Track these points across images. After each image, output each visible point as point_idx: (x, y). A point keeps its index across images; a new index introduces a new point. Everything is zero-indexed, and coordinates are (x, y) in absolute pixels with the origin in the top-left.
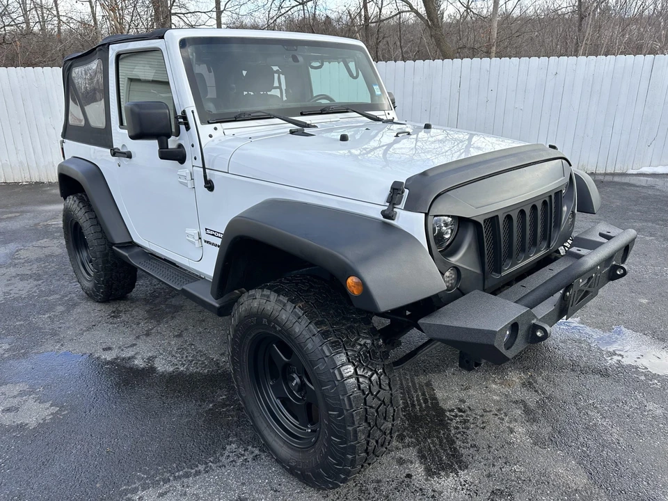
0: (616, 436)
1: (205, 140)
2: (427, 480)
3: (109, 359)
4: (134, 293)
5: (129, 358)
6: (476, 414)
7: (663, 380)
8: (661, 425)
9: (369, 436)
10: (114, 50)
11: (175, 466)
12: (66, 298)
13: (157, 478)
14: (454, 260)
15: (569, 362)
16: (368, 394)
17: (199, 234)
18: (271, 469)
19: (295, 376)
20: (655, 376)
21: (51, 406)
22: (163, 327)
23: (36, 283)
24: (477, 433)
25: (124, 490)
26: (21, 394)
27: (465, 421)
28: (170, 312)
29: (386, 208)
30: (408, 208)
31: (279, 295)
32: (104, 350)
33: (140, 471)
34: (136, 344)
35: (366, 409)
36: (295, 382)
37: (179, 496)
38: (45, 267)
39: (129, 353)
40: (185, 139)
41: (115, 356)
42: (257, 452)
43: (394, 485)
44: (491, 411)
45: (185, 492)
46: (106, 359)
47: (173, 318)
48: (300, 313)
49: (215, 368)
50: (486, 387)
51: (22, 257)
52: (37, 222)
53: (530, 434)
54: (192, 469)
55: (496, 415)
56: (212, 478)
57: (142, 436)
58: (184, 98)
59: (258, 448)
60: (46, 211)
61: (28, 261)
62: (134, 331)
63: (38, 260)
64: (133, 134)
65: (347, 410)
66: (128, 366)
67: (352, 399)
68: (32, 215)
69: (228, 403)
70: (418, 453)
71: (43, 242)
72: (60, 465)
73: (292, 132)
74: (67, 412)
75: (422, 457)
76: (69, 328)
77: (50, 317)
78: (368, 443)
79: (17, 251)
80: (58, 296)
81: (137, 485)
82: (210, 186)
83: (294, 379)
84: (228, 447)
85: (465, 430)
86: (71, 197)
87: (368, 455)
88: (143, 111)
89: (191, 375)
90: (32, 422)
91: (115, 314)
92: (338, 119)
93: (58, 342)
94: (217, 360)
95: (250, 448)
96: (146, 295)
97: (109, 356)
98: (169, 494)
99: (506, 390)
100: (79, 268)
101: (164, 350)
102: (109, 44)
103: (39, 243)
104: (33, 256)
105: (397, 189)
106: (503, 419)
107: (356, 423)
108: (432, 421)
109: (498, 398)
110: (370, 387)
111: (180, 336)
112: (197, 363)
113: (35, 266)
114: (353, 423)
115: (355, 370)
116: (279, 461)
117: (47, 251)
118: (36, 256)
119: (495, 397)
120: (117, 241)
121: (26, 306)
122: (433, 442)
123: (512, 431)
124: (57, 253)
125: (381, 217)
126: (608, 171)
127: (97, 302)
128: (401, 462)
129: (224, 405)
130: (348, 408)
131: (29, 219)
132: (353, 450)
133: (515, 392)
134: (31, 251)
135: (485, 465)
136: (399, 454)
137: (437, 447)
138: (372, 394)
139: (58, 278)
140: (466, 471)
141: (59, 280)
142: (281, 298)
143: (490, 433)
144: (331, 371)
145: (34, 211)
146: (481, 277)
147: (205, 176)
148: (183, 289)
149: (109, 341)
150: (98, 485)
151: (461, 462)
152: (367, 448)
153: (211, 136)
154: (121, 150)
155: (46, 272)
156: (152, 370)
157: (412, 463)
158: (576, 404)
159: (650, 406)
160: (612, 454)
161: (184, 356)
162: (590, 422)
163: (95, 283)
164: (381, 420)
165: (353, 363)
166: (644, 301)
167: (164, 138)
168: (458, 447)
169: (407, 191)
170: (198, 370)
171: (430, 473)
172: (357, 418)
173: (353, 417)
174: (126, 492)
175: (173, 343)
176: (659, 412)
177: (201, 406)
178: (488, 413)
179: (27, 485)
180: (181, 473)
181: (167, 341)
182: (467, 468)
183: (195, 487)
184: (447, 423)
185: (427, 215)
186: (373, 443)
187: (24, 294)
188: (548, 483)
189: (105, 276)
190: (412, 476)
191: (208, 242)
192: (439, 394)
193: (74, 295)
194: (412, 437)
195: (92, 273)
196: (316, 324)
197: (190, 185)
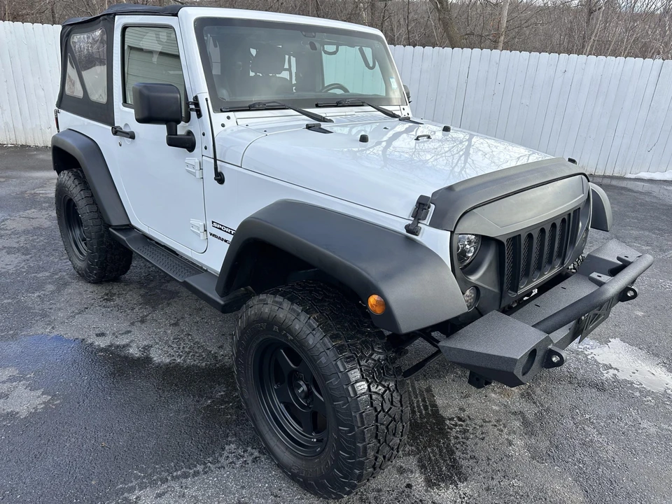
0: (611, 454)
1: (218, 129)
2: (427, 491)
3: (102, 346)
4: (127, 276)
5: (124, 346)
6: (475, 424)
7: (657, 397)
8: (654, 445)
9: (377, 453)
10: (120, 21)
11: (172, 464)
12: (57, 277)
13: (155, 478)
14: (473, 278)
15: (566, 373)
16: (380, 411)
17: (205, 226)
18: (271, 473)
19: (301, 383)
20: (649, 393)
21: (43, 394)
22: (158, 314)
23: (23, 257)
24: (476, 444)
25: (121, 488)
26: (11, 379)
27: (465, 431)
28: (165, 298)
29: (411, 222)
30: (433, 224)
31: (292, 304)
32: (97, 335)
33: (137, 469)
34: (130, 332)
35: (377, 426)
36: (302, 389)
37: (177, 498)
38: (33, 240)
39: (124, 340)
40: (195, 126)
41: (108, 343)
42: (256, 454)
43: (395, 495)
44: (490, 421)
45: (184, 494)
46: (99, 345)
47: (168, 304)
48: (315, 325)
49: (214, 362)
50: (486, 396)
51: (7, 228)
52: (23, 190)
53: (528, 447)
54: (190, 469)
55: (495, 426)
56: (211, 480)
57: (138, 431)
58: (197, 84)
59: (257, 450)
60: (33, 178)
61: (15, 233)
62: (129, 317)
63: (26, 232)
64: (140, 117)
65: (358, 427)
66: (122, 354)
67: (364, 416)
68: (18, 181)
69: (227, 400)
70: (418, 462)
71: (32, 212)
72: (53, 458)
73: (309, 127)
74: (59, 401)
75: (422, 467)
76: (60, 309)
77: (39, 296)
78: (376, 459)
79: (3, 221)
80: (47, 274)
81: (134, 484)
82: (220, 178)
83: (300, 386)
84: (227, 447)
85: (465, 441)
86: (66, 172)
87: (375, 470)
88: (153, 94)
89: (188, 367)
90: (23, 410)
91: (108, 298)
92: (354, 113)
93: (48, 324)
94: (216, 353)
95: (249, 449)
96: (140, 278)
97: (102, 343)
98: (167, 495)
99: (505, 400)
100: (71, 246)
101: (160, 339)
102: (115, 14)
103: (26, 214)
104: (20, 228)
105: (424, 204)
106: (502, 431)
107: (366, 440)
108: (432, 429)
109: (497, 408)
110: (382, 404)
111: (176, 324)
112: (194, 355)
113: (22, 239)
114: (364, 441)
115: (369, 386)
116: (281, 466)
117: (35, 223)
118: (23, 228)
119: (494, 407)
120: (114, 223)
121: (13, 283)
122: (433, 452)
123: (510, 443)
124: (46, 226)
125: (404, 232)
126: (607, 174)
127: (90, 282)
128: (401, 471)
129: (222, 401)
130: (359, 425)
131: (15, 186)
132: (361, 465)
133: (514, 403)
134: (17, 222)
135: (484, 478)
136: (399, 463)
137: (438, 456)
138: (384, 412)
139: (47, 253)
140: (465, 484)
141: (48, 256)
142: (295, 307)
143: (489, 445)
144: (345, 387)
145: (20, 177)
146: (498, 296)
147: (216, 168)
148: (185, 281)
149: (103, 326)
150: (93, 483)
151: (460, 473)
152: (375, 463)
153: (223, 125)
154: (124, 130)
155: (35, 246)
156: (148, 360)
157: (412, 472)
158: (573, 418)
159: (645, 424)
160: (607, 472)
161: (181, 347)
162: (586, 438)
163: (88, 263)
164: (390, 437)
165: (367, 379)
166: (640, 314)
167: (174, 124)
168: (457, 458)
169: (433, 206)
170: (195, 363)
171: (430, 483)
172: (367, 436)
173: (364, 434)
174: (123, 491)
175: (169, 332)
176: (653, 430)
177: (198, 401)
178: (487, 424)
179: (19, 479)
180: (179, 473)
181: (162, 330)
182: (466, 480)
183: (194, 488)
184: (448, 432)
185: (452, 233)
186: (381, 458)
187: (11, 269)
188: (546, 499)
189: (100, 258)
190: (411, 486)
191: (214, 235)
192: (440, 402)
193: (65, 274)
194: (412, 446)
195: (85, 253)
196: (331, 337)
197: (198, 174)
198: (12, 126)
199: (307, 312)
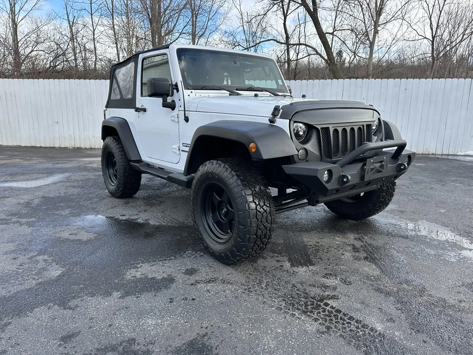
0: (403, 259)
1: (186, 97)
2: (291, 268)
3: (123, 219)
4: (137, 195)
5: (135, 219)
6: (324, 248)
7: (441, 242)
10: (141, 57)
11: (159, 256)
12: (99, 196)
13: (150, 260)
14: (305, 146)
15: (386, 232)
17: (179, 147)
19: (224, 207)
20: (436, 240)
21: (94, 234)
22: (153, 209)
23: (81, 189)
24: (323, 254)
26: (79, 229)
27: (318, 250)
28: (158, 203)
29: (271, 118)
30: (282, 117)
32: (121, 216)
33: (141, 258)
34: (138, 214)
36: (224, 211)
37: (161, 266)
38: (86, 183)
39: (136, 217)
40: (176, 97)
41: (127, 218)
42: (202, 254)
43: (273, 268)
44: (333, 247)
45: (164, 265)
47: (159, 206)
48: (228, 167)
49: (182, 224)
50: (333, 239)
51: (73, 179)
52: (80, 165)
53: (353, 256)
54: (168, 258)
55: (336, 248)
56: (178, 261)
57: (142, 246)
58: (177, 77)
59: (203, 252)
61: (76, 181)
62: (138, 210)
63: (82, 180)
64: (150, 94)
66: (134, 222)
71: (85, 173)
74: (102, 236)
75: (290, 260)
76: (101, 207)
77: (90, 202)
79: (70, 176)
80: (94, 195)
81: (139, 262)
82: (187, 119)
83: (223, 209)
84: (187, 252)
85: (317, 253)
86: (109, 137)
88: (156, 83)
89: (169, 226)
90: (85, 239)
91: (127, 203)
94: (183, 222)
95: (199, 252)
96: (144, 196)
97: (124, 218)
98: (156, 265)
99: (344, 240)
101: (154, 217)
102: (139, 54)
103: (82, 174)
104: (79, 179)
105: (277, 109)
106: (339, 250)
107: (251, 217)
109: (339, 243)
110: (259, 202)
111: (163, 212)
112: (172, 222)
113: (80, 183)
115: (252, 193)
117: (87, 177)
119: (337, 243)
120: (133, 159)
121: (77, 198)
123: (343, 254)
125: (269, 123)
126: (444, 153)
127: (117, 198)
128: (278, 261)
130: (248, 209)
131: (75, 164)
132: (249, 232)
133: (350, 241)
134: (77, 176)
135: (325, 265)
136: (277, 259)
137: (300, 257)
138: (260, 206)
141: (94, 189)
142: (219, 162)
143: (331, 255)
144: (241, 192)
145: (77, 161)
146: (320, 158)
147: (185, 114)
148: (169, 176)
149: (124, 212)
151: (311, 263)
153: (189, 95)
154: (141, 108)
155: (87, 185)
156: (148, 224)
157: (284, 262)
159: (428, 250)
160: (397, 265)
161: (165, 220)
162: (389, 253)
163: (117, 186)
166: (443, 211)
167: (165, 96)
168: (311, 258)
169: (281, 110)
170: (172, 225)
171: (293, 265)
174: (134, 264)
175: (159, 214)
176: (432, 253)
177: (173, 237)
178: (331, 248)
180: (162, 259)
181: (156, 214)
182: (314, 265)
183: (169, 264)
184: (307, 250)
185: (290, 120)
187: (75, 193)
188: (358, 273)
190: (283, 266)
191: (183, 151)
192: (305, 240)
193: (104, 195)
194: (286, 253)
195: (115, 182)
197: (176, 120)
198: (73, 137)
199: (224, 163)
